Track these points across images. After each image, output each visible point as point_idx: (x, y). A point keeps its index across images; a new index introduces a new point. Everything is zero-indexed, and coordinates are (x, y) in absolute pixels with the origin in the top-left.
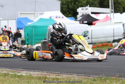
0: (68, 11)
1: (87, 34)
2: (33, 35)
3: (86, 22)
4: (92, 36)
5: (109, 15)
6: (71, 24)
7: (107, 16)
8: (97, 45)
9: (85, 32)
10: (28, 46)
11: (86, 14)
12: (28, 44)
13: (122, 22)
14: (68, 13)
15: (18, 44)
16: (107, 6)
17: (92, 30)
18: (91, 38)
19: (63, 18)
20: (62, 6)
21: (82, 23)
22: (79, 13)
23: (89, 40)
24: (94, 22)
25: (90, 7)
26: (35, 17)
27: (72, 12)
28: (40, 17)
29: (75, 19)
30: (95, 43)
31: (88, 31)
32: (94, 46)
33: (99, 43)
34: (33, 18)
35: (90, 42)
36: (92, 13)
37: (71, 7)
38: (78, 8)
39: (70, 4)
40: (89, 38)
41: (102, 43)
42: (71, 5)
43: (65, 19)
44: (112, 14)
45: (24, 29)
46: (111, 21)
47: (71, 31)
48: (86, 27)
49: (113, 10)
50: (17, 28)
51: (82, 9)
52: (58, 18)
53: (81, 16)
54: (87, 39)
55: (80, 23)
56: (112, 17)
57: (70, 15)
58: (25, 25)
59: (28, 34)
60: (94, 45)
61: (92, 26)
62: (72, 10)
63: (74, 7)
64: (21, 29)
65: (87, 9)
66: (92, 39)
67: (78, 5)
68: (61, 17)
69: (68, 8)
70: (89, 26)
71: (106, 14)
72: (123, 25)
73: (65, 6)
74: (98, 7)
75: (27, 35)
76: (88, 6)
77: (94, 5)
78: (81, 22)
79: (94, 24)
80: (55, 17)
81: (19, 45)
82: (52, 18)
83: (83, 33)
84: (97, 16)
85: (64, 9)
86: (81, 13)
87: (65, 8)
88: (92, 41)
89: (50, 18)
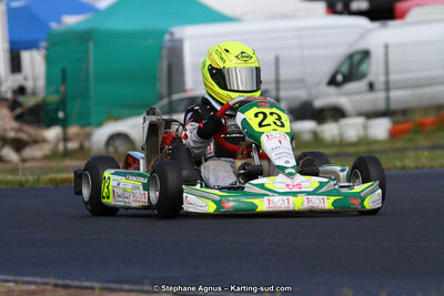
2: (87, 77)
3: (362, 5)
4: (387, 73)
8: (418, 118)
9: (351, 57)
10: (65, 132)
12: (65, 124)
15: (14, 124)
17: (386, 47)
18: (383, 86)
21: (341, 13)
23: (371, 96)
24: (402, 6)
30: (404, 112)
31: (366, 54)
32: (403, 126)
33: (426, 109)
35: (381, 106)
40: (371, 87)
41: (439, 108)
45: (47, 49)
47: (282, 54)
48: (354, 31)
50: (12, 43)
54: (363, 92)
55: (332, 10)
58: (54, 25)
59: (64, 72)
60: (401, 118)
61: (392, 23)
64: (32, 45)
66: (387, 89)
70: (376, 25)
75: (59, 80)
78: (339, 6)
79: (402, 16)
81: (20, 130)
83: (342, 64)
88: (388, 99)
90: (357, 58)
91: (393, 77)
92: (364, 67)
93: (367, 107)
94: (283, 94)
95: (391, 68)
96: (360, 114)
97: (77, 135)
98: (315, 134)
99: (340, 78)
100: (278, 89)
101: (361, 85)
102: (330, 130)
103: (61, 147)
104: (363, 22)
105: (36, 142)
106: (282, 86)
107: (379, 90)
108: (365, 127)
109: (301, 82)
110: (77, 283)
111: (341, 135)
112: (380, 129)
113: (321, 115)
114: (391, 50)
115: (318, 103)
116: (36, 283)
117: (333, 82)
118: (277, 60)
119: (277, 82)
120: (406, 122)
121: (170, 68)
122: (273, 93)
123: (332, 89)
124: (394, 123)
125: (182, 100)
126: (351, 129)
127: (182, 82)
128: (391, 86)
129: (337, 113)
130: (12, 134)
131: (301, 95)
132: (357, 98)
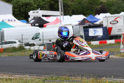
0: (20, 14)
3: (37, 25)
5: (59, 17)
6: (23, 26)
7: (57, 18)
9: (36, 34)
11: (37, 17)
13: (71, 24)
14: (20, 16)
16: (57, 9)
17: (43, 32)
19: (15, 21)
20: (14, 9)
21: (33, 26)
22: (30, 16)
23: (40, 41)
24: (45, 25)
25: (40, 10)
27: (24, 15)
29: (26, 22)
31: (39, 33)
35: (42, 43)
36: (43, 16)
37: (22, 10)
38: (29, 12)
39: (21, 8)
40: (40, 40)
42: (23, 9)
43: (17, 22)
44: (62, 17)
46: (61, 23)
47: (23, 34)
48: (37, 29)
49: (63, 13)
51: (33, 12)
52: (10, 21)
53: (33, 19)
54: (38, 41)
55: (32, 25)
56: (62, 19)
57: (22, 18)
61: (43, 28)
62: (23, 13)
63: (26, 10)
65: (38, 12)
66: (43, 40)
67: (30, 8)
68: (13, 20)
69: (20, 12)
70: (40, 28)
71: (56, 17)
72: (73, 27)
73: (17, 10)
74: (48, 10)
76: (39, 9)
77: (44, 8)
78: (33, 25)
79: (45, 27)
80: (7, 20)
82: (5, 21)
83: (34, 35)
84: (47, 19)
85: (16, 13)
86: (32, 16)
87: (17, 11)
88: (43, 42)
89: (3, 21)
90: (37, 34)
91: (44, 38)
92: (39, 36)
93: (40, 44)
94: (23, 41)
95: (44, 36)
96: (38, 45)
98: (29, 49)
99: (34, 38)
100: (22, 40)
101: (38, 39)
102: (32, 48)
106: (23, 40)
108: (39, 48)
109: (27, 39)
111: (34, 49)
112: (42, 48)
113: (30, 45)
115: (30, 43)
117: (33, 39)
119: (22, 39)
121: (2, 36)
122: (22, 41)
124: (44, 47)
125: (4, 42)
126: (36, 48)
127: (4, 39)
128: (44, 40)
129: (34, 45)
131: (27, 41)
132: (37, 42)
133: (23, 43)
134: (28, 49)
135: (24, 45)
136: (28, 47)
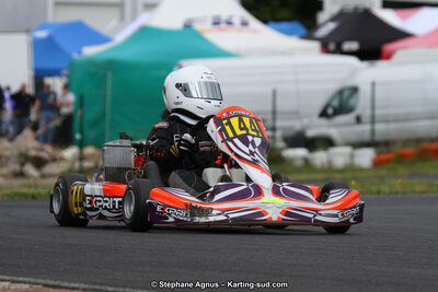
1: (352, 102)
2: (105, 104)
3: (353, 46)
4: (373, 107)
6: (283, 53)
8: (398, 149)
9: (340, 92)
10: (81, 152)
12: (81, 145)
15: (35, 144)
17: (373, 84)
18: (368, 120)
19: (245, 24)
21: (334, 52)
23: (359, 127)
24: (389, 47)
26: (122, 18)
28: (145, 19)
29: (303, 31)
30: (387, 144)
32: (385, 157)
33: (406, 142)
34: (114, 23)
35: (367, 137)
41: (418, 141)
45: (68, 76)
47: (280, 88)
48: (346, 69)
52: (223, 25)
53: (333, 19)
54: (347, 124)
55: (325, 49)
57: (284, 13)
58: (75, 56)
60: (383, 149)
61: (380, 63)
64: (55, 73)
66: (373, 121)
68: (237, 21)
70: (365, 64)
75: (78, 105)
78: (332, 46)
79: (388, 57)
80: (210, 21)
81: (42, 150)
82: (197, 27)
83: (333, 98)
84: (403, 18)
88: (373, 132)
89: (188, 26)
90: (346, 93)
91: (378, 112)
93: (354, 138)
94: (280, 123)
95: (377, 103)
96: (347, 144)
97: (93, 155)
98: (306, 161)
99: (330, 111)
100: (274, 119)
101: (349, 118)
102: (320, 157)
103: (77, 165)
104: (353, 61)
105: (54, 160)
106: (278, 116)
107: (366, 123)
108: (352, 156)
109: (296, 114)
110: (66, 284)
111: (330, 163)
112: (366, 157)
113: (313, 144)
114: (377, 88)
115: (311, 133)
116: (30, 283)
117: (324, 114)
118: (274, 94)
119: (274, 113)
120: (389, 152)
122: (270, 123)
123: (323, 121)
124: (378, 153)
126: (339, 156)
128: (377, 119)
129: (328, 143)
130: (33, 153)
131: (297, 125)
132: (345, 130)
133: (279, 134)
134: (299, 163)
135: (280, 144)
136: (301, 152)
